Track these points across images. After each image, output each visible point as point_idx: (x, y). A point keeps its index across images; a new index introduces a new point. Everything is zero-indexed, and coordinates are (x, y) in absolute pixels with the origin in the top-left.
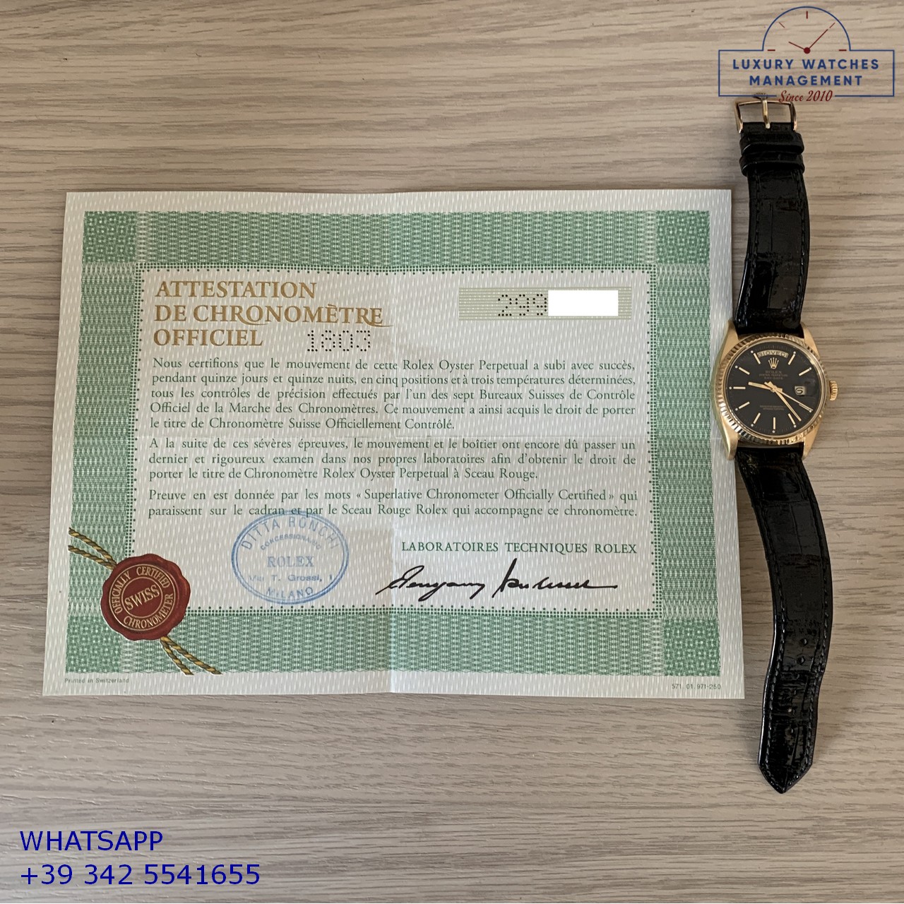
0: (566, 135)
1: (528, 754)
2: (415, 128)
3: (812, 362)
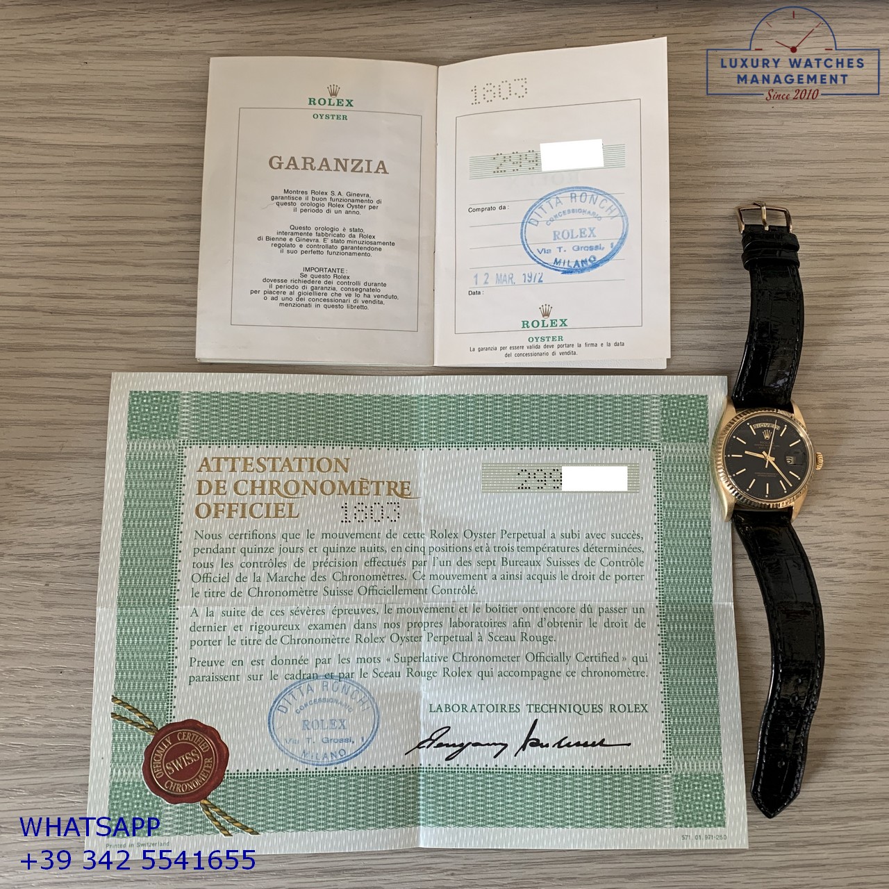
3: (801, 435)
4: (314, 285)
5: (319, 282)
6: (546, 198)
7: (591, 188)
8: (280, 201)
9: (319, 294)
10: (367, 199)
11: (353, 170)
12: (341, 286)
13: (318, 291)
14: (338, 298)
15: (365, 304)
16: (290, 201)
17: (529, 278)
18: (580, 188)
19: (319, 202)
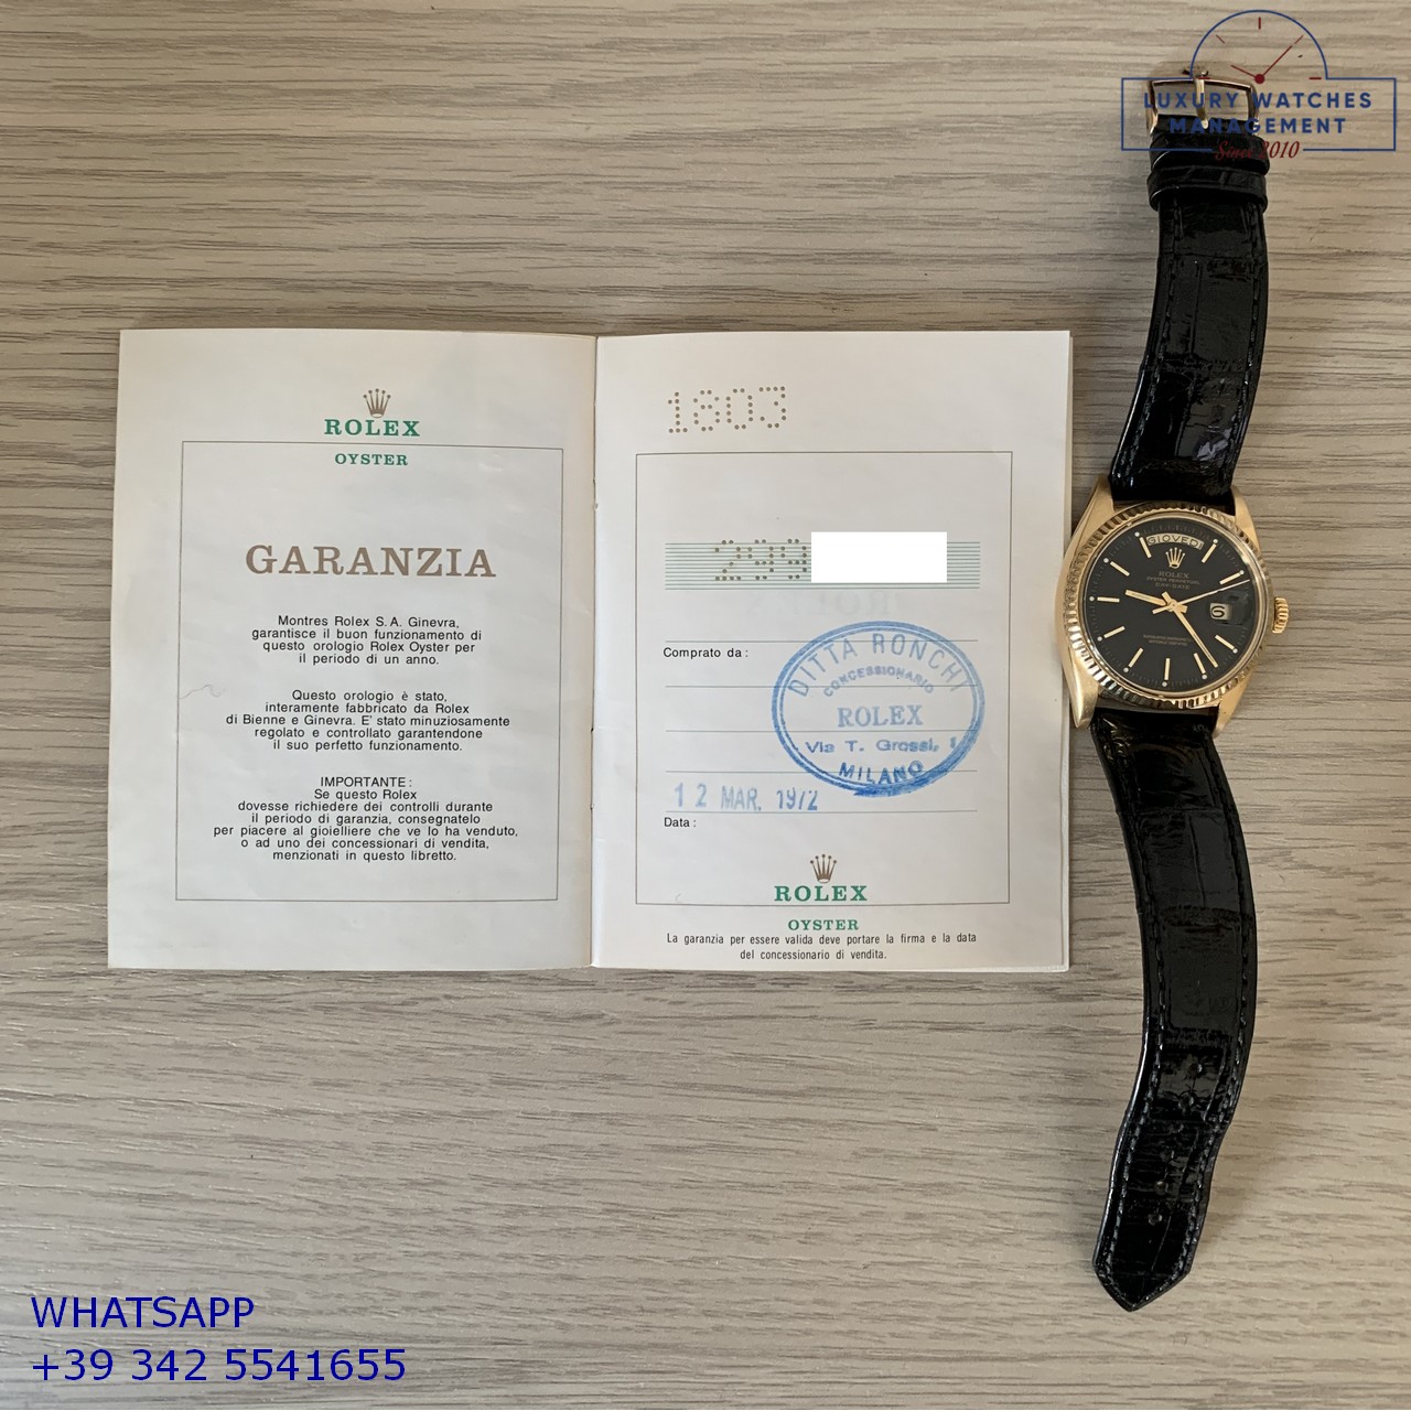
0: (810, 123)
1: (708, 1260)
2: (526, 103)
3: (1246, 559)
4: (344, 814)
5: (354, 807)
6: (824, 640)
7: (912, 627)
8: (270, 640)
9: (354, 832)
10: (452, 630)
11: (421, 572)
12: (398, 814)
13: (352, 826)
14: (394, 838)
15: (448, 850)
16: (292, 640)
17: (790, 801)
18: (891, 624)
19: (351, 641)
